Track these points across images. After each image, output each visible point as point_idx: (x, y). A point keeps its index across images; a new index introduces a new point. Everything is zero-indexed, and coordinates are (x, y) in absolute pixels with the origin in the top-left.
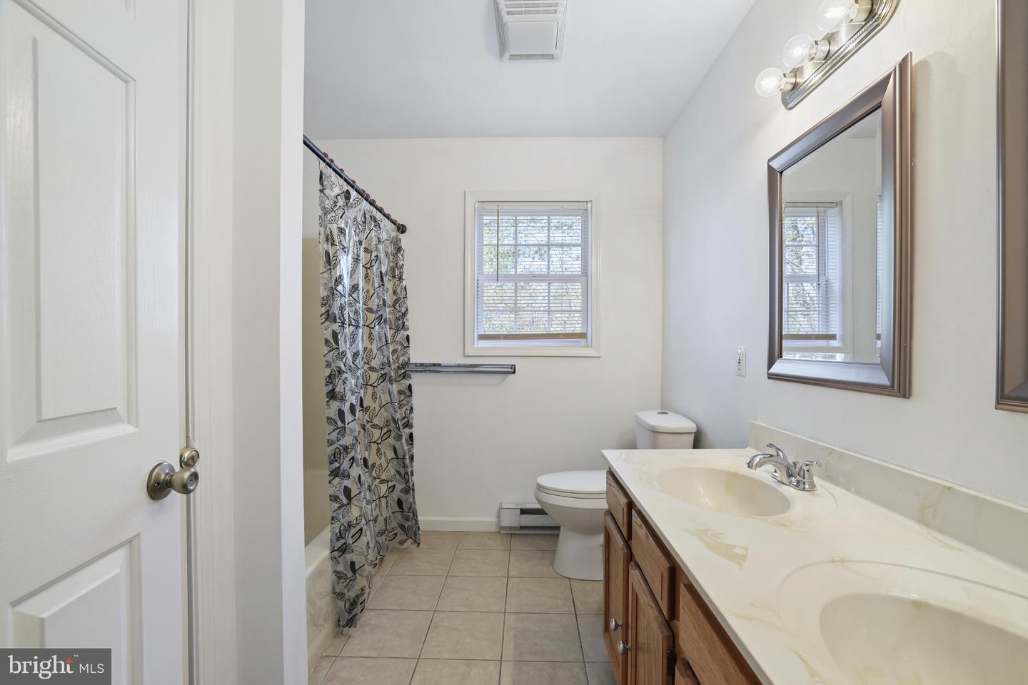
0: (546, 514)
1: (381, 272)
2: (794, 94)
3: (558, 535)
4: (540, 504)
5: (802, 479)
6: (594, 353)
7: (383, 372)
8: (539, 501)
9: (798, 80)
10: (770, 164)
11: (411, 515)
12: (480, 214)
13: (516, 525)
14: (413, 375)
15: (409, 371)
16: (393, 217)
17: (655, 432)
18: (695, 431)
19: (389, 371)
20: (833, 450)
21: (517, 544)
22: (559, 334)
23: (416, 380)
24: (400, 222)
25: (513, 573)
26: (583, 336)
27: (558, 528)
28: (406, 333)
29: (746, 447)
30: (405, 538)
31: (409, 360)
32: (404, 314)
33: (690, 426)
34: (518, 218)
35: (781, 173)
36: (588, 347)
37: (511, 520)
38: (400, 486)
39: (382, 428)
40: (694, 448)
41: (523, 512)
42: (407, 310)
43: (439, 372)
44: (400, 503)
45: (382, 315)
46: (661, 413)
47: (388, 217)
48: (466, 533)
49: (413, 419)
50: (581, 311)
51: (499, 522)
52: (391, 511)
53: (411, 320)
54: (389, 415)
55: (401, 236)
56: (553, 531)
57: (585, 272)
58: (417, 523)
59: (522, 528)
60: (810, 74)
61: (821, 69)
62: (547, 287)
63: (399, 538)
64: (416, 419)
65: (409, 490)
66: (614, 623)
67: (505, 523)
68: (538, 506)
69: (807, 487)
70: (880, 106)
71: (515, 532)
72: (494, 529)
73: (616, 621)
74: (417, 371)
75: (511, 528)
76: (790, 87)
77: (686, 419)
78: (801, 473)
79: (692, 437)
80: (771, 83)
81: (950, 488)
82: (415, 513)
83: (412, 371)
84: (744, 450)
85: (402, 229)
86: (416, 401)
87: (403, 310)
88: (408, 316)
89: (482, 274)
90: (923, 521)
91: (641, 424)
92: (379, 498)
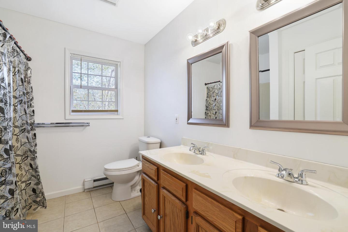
0: (108, 179)
1: (22, 79)
2: (195, 43)
3: (113, 186)
4: (105, 175)
5: (203, 152)
6: (121, 117)
7: (22, 128)
8: (105, 174)
9: (197, 39)
10: (188, 61)
11: (41, 195)
12: (72, 59)
13: (92, 186)
14: (36, 129)
15: (34, 127)
16: (25, 53)
17: (148, 144)
18: (160, 142)
19: (27, 127)
20: (209, 143)
21: (94, 194)
22: (108, 110)
23: (38, 131)
24: (29, 55)
25: (95, 206)
26: (117, 111)
27: (113, 183)
28: (32, 109)
29: (180, 145)
30: (36, 206)
31: (34, 121)
32: (31, 100)
33: (159, 141)
34: (89, 63)
35: (191, 64)
36: (118, 115)
37: (88, 185)
38: (33, 183)
39: (22, 156)
40: (160, 148)
41: (95, 181)
42: (33, 98)
43: (44, 127)
44: (34, 190)
45: (22, 100)
46: (148, 137)
47: (22, 52)
48: (68, 196)
49: (37, 149)
50: (115, 102)
51: (84, 187)
52: (28, 195)
53: (35, 103)
54: (27, 149)
55: (28, 62)
56: (111, 185)
57: (116, 88)
58: (44, 197)
59: (94, 187)
60: (199, 39)
61: (202, 39)
62: (102, 92)
63: (33, 207)
64: (39, 149)
65: (39, 183)
66: (153, 210)
67: (86, 187)
68: (105, 177)
69: (204, 154)
70: (221, 52)
71: (92, 189)
72: (82, 191)
73: (154, 210)
74: (38, 127)
75: (89, 189)
76: (195, 40)
77: (157, 139)
78: (203, 150)
79: (159, 144)
80: (191, 38)
81: (240, 149)
82: (43, 194)
83: (36, 127)
84: (179, 146)
85: (29, 59)
86: (38, 141)
87: (31, 98)
88: (34, 101)
89: (72, 84)
90: (234, 158)
91: (140, 141)
92: (21, 191)
